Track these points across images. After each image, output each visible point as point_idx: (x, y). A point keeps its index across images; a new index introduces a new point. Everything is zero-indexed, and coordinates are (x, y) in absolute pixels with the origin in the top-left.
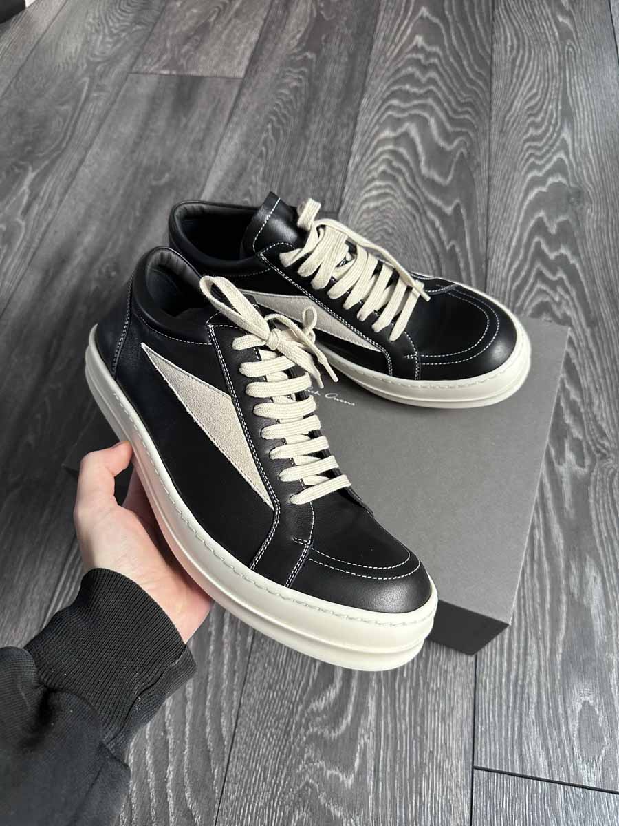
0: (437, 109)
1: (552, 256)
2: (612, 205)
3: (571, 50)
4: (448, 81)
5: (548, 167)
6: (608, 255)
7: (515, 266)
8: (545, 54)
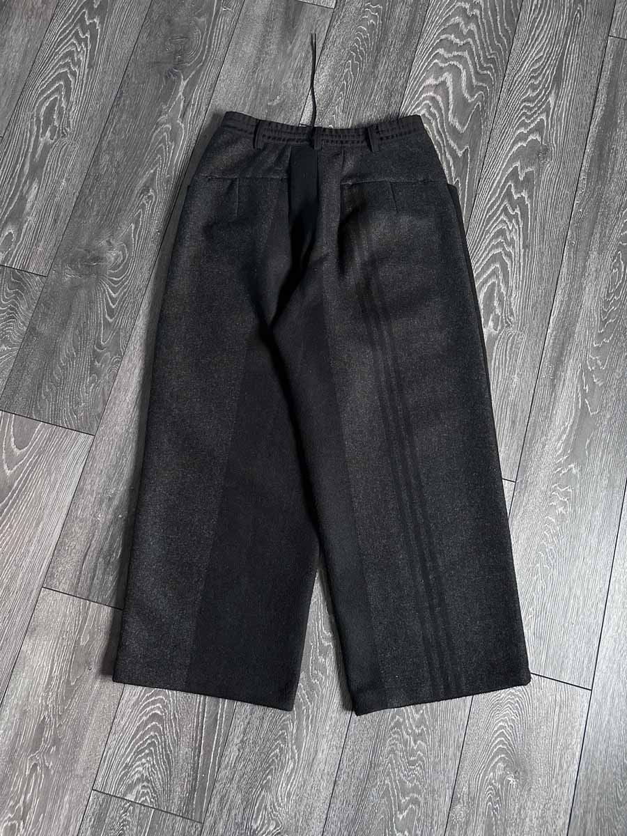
0: (470, 62)
1: (515, 197)
2: (564, 163)
3: (579, 16)
4: (483, 35)
5: (532, 126)
6: (549, 201)
7: (492, 201)
8: (559, 18)
